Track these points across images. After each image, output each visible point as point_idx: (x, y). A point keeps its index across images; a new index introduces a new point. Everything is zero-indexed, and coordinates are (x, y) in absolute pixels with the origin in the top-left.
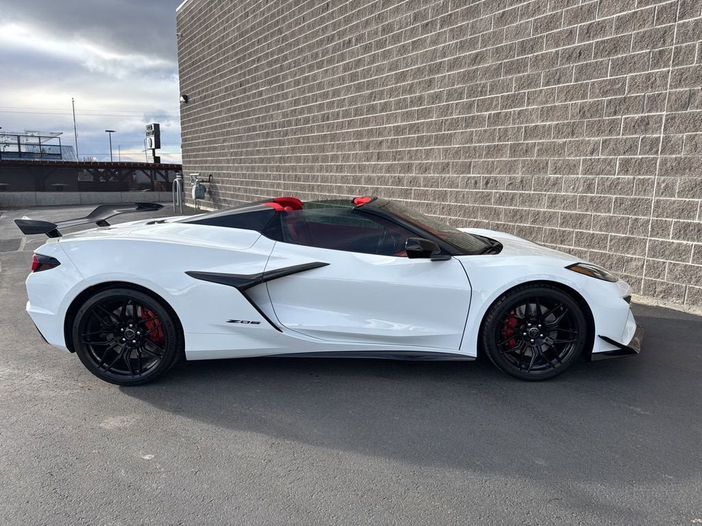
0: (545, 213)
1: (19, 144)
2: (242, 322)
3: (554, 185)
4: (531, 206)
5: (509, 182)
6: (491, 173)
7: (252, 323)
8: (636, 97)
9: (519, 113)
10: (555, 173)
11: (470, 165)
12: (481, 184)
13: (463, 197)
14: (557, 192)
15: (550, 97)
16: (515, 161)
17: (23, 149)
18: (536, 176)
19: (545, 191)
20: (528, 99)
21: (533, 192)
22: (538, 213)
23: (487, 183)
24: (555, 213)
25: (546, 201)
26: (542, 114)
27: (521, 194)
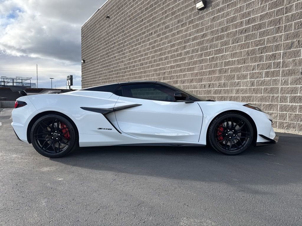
0: (234, 96)
1: (13, 82)
2: (104, 129)
3: (238, 84)
4: (228, 94)
5: (219, 85)
6: (211, 82)
7: (108, 129)
8: (270, 46)
9: (222, 56)
10: (238, 79)
11: (202, 79)
12: (207, 86)
13: (200, 92)
14: (239, 87)
15: (234, 49)
16: (221, 76)
17: (15, 84)
18: (230, 81)
19: (234, 87)
20: (225, 50)
21: (229, 88)
22: (232, 97)
23: (209, 86)
24: (239, 96)
25: (234, 91)
26: (231, 56)
27: (224, 90)
